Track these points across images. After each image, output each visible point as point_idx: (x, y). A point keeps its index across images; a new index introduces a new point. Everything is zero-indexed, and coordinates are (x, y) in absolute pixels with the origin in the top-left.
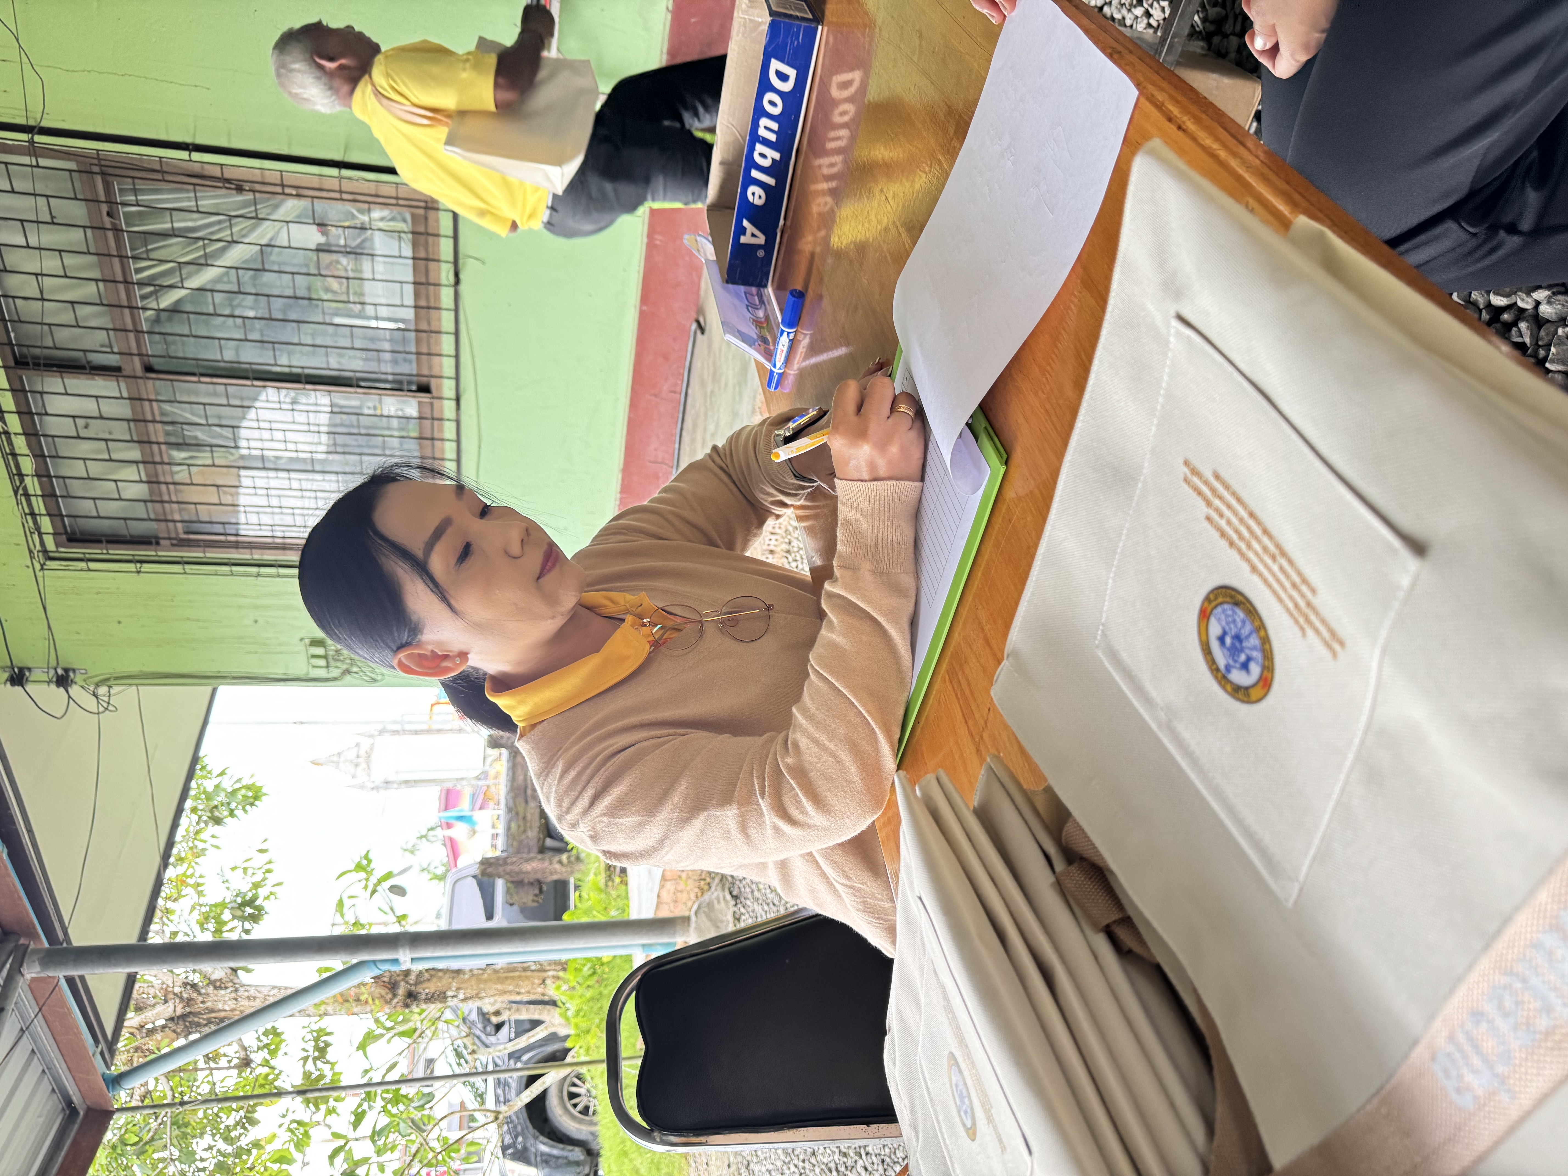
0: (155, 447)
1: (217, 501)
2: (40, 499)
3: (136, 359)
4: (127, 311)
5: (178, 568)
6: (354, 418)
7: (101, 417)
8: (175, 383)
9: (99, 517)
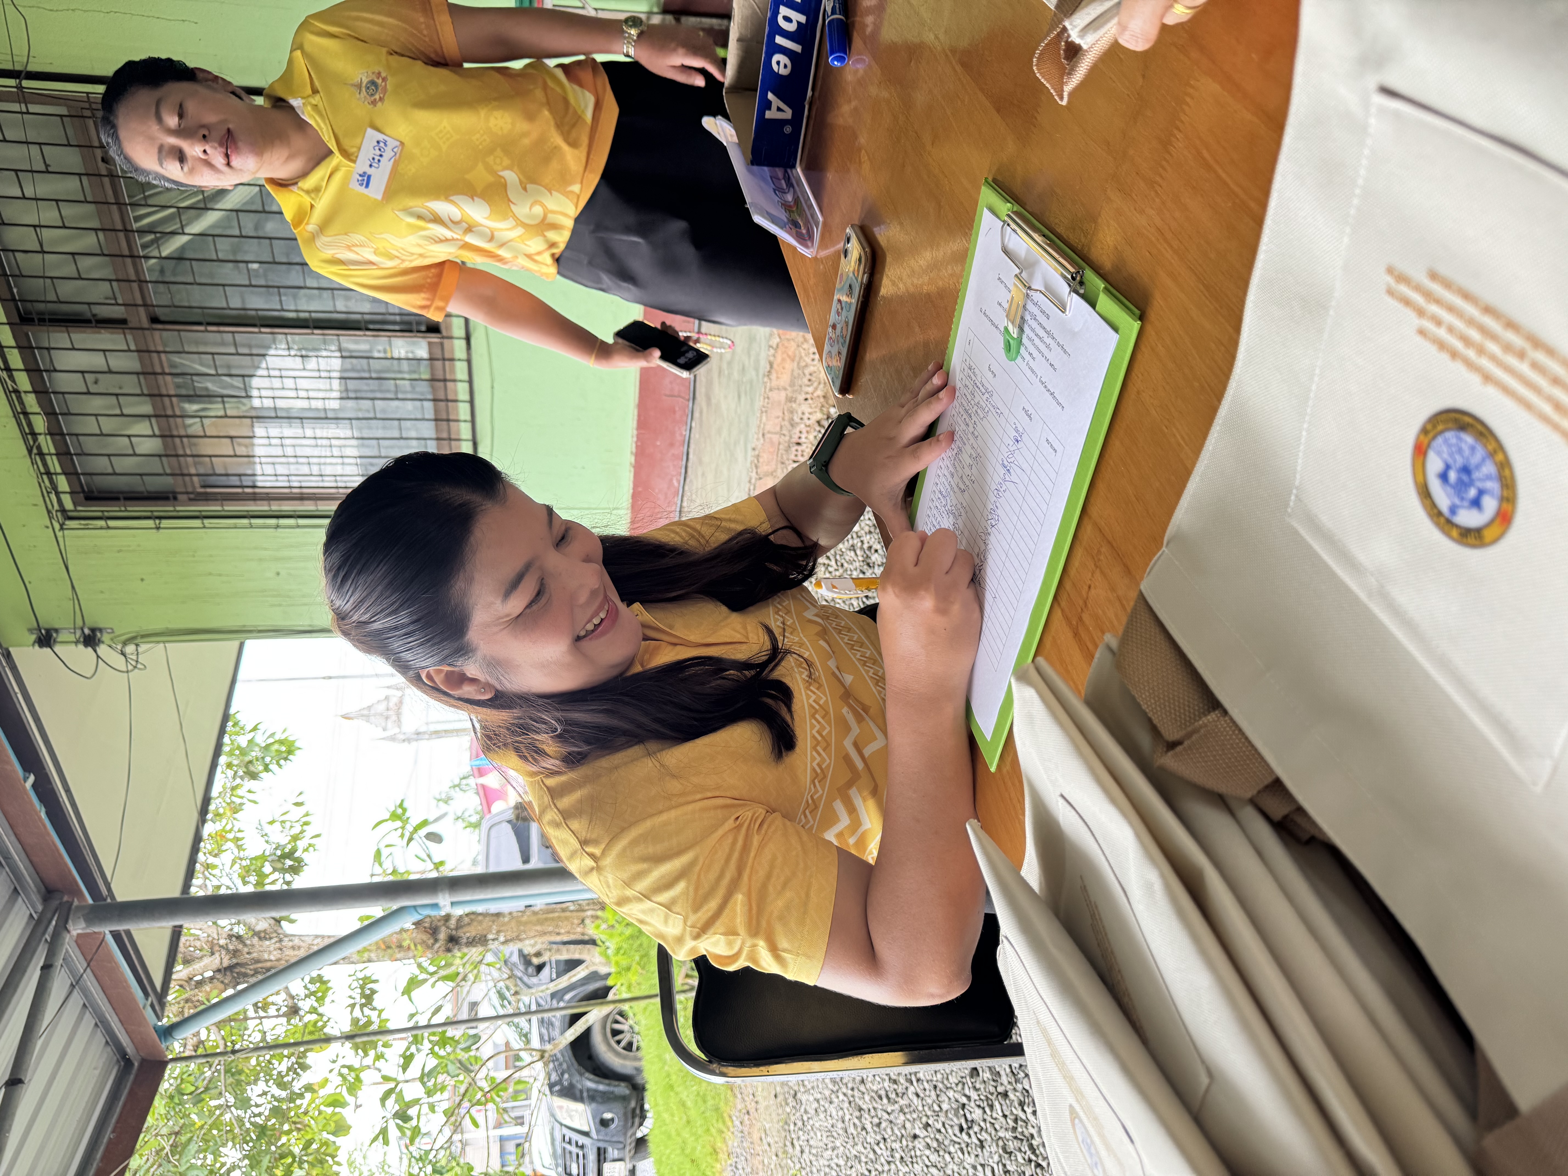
0: (166, 400)
1: (232, 453)
2: (54, 458)
3: (141, 310)
4: (129, 261)
5: (197, 523)
6: (364, 361)
7: (110, 372)
8: (182, 333)
9: (115, 474)
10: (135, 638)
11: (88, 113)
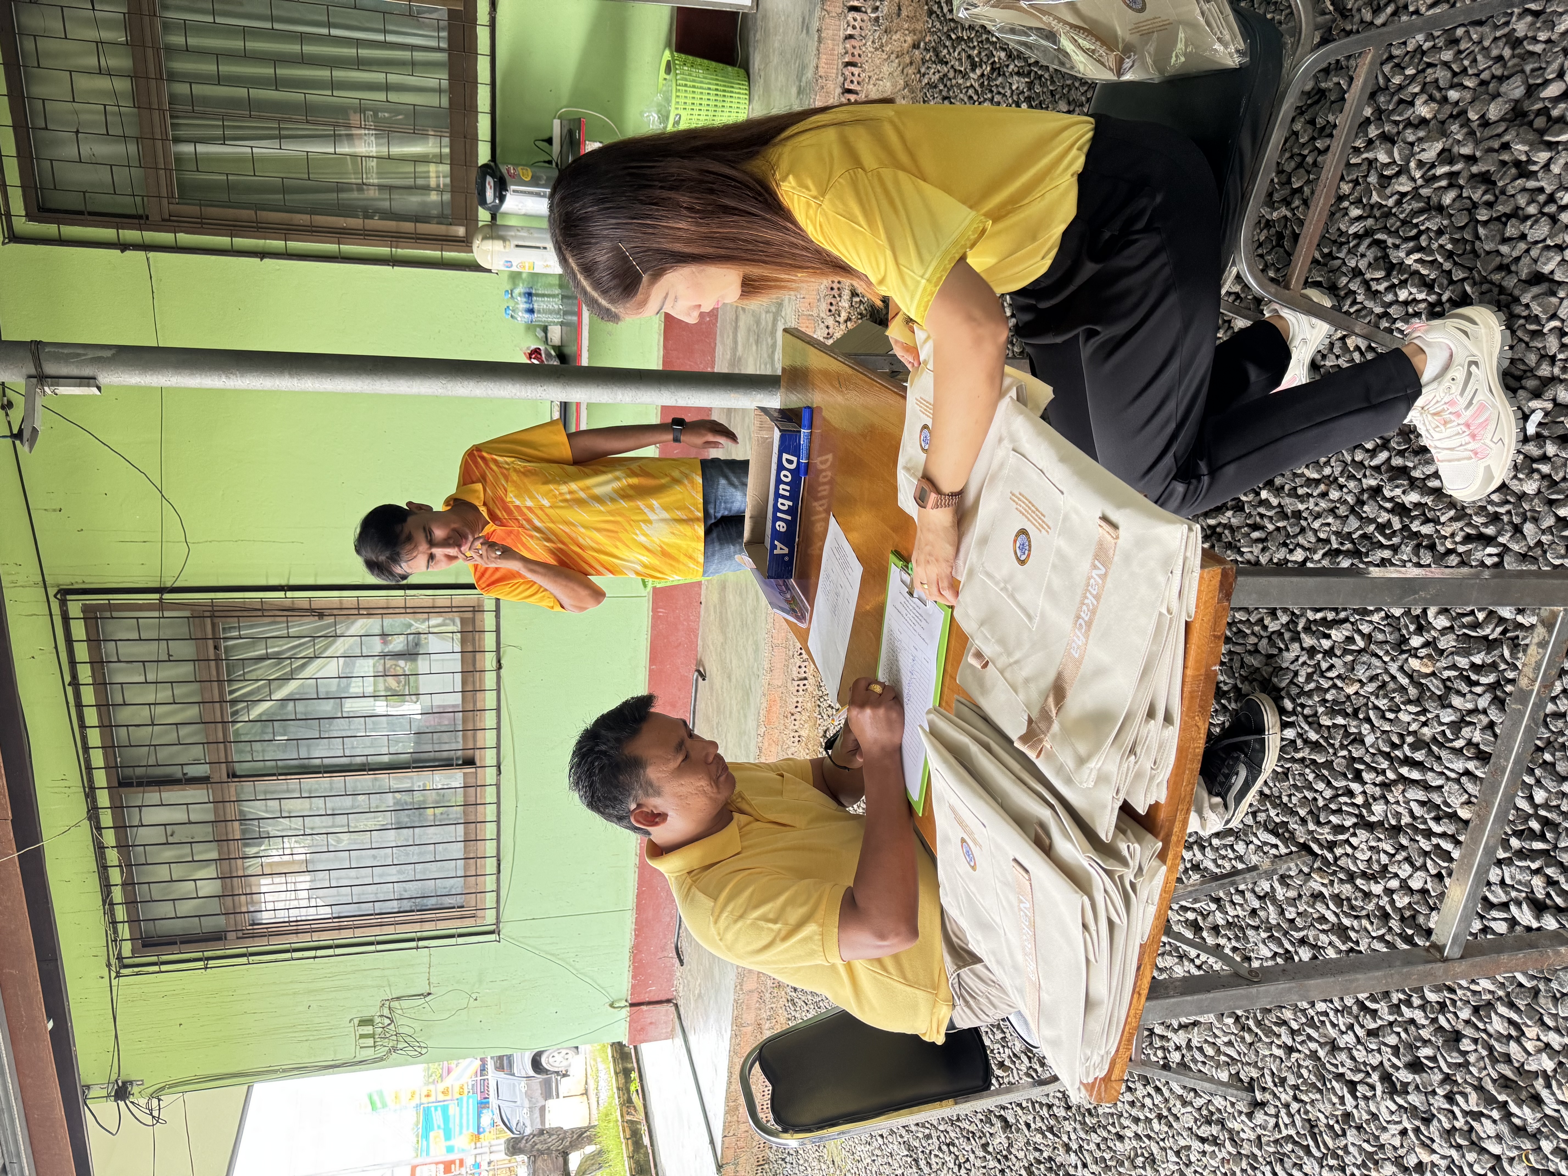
0: (232, 844)
2: (122, 907)
3: (223, 766)
4: (220, 726)
5: (243, 960)
6: (407, 794)
8: (258, 784)
9: (176, 918)
10: (163, 1088)
11: (208, 614)
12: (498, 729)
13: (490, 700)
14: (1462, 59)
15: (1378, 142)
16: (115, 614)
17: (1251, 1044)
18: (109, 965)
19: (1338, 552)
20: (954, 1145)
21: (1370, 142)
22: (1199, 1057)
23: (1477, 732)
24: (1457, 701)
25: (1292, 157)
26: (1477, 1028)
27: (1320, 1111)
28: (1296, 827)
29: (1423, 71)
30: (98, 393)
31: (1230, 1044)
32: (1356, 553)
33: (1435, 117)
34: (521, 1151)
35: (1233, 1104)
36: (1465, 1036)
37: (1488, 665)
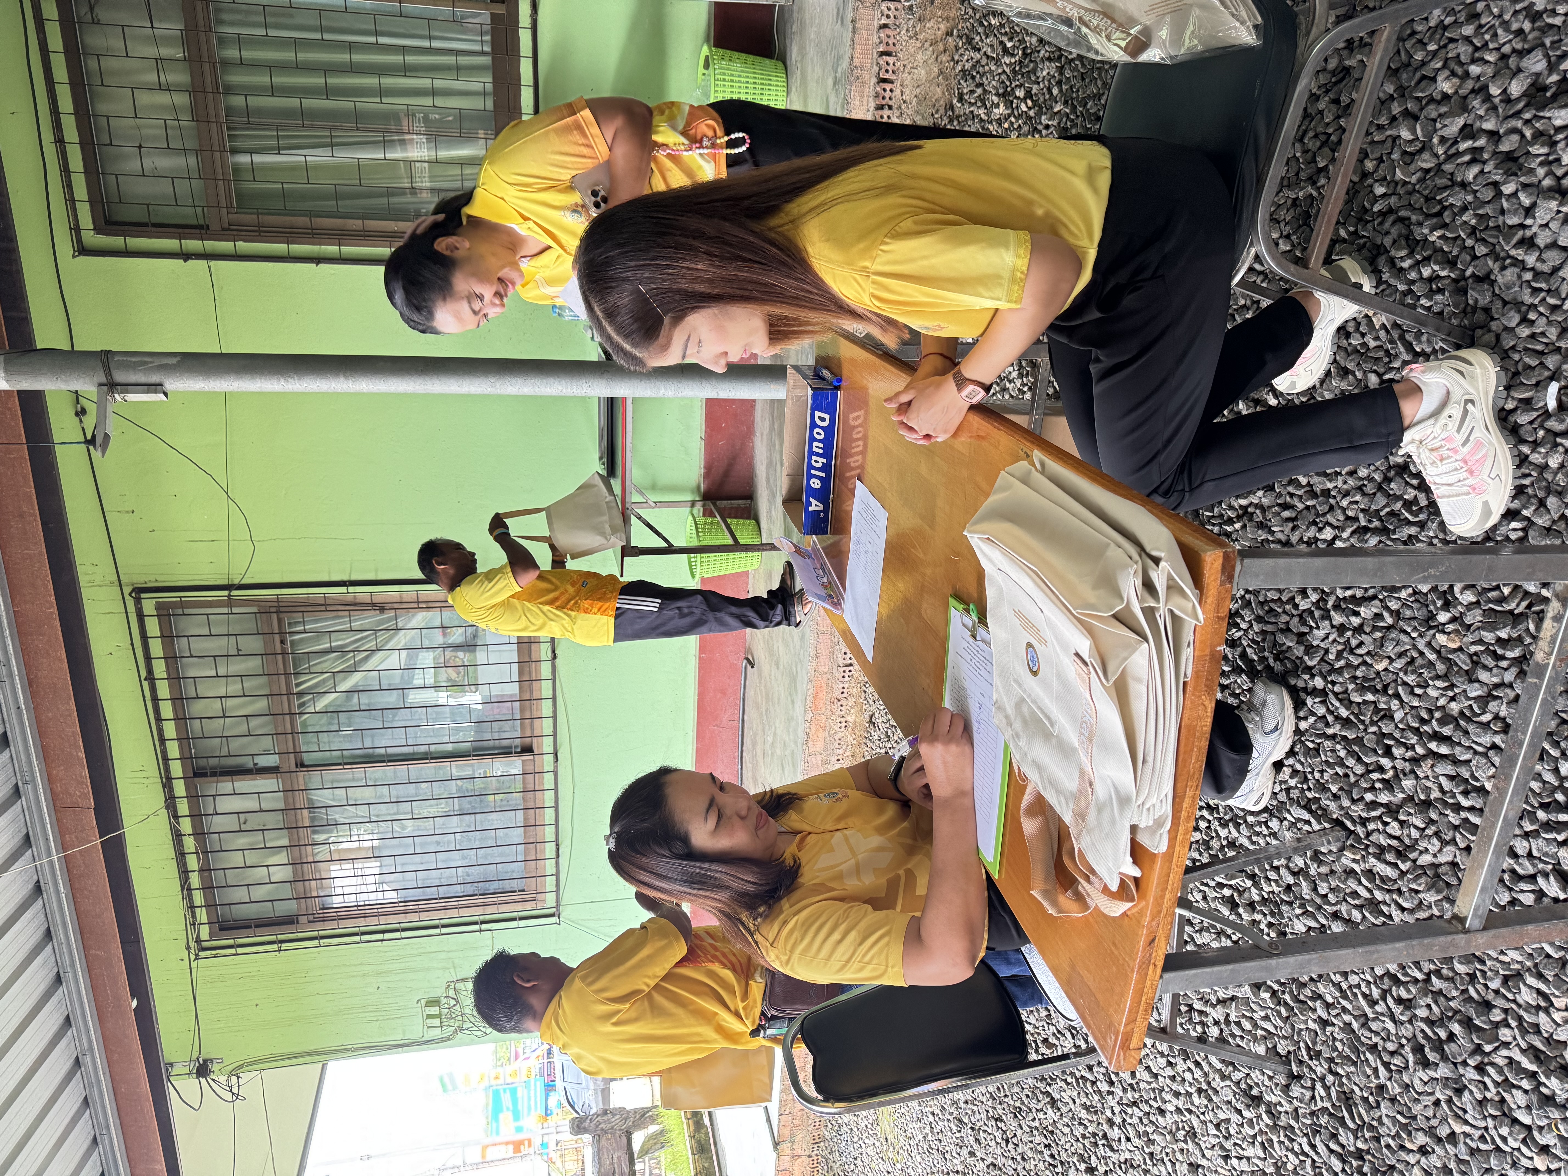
0: (302, 832)
2: (199, 892)
3: (292, 757)
4: (287, 718)
5: (314, 943)
6: (469, 782)
8: (324, 773)
9: (250, 902)
10: (241, 1066)
11: (273, 610)
12: (555, 717)
13: (546, 689)
14: (1483, 34)
15: (1401, 119)
16: (187, 611)
17: (1288, 1018)
18: (188, 948)
19: (1366, 529)
20: (1001, 1121)
21: (1394, 119)
22: (1238, 1032)
23: (1504, 705)
24: (1484, 676)
25: (1316, 136)
26: (1508, 1000)
27: (1355, 1084)
28: (1328, 802)
29: (1445, 46)
30: (164, 398)
31: (1266, 1018)
32: (1384, 531)
33: (1456, 92)
34: (585, 1131)
35: (1271, 1078)
36: (1495, 1007)
37: (1514, 639)
